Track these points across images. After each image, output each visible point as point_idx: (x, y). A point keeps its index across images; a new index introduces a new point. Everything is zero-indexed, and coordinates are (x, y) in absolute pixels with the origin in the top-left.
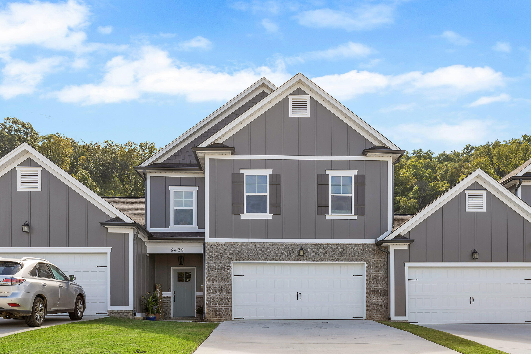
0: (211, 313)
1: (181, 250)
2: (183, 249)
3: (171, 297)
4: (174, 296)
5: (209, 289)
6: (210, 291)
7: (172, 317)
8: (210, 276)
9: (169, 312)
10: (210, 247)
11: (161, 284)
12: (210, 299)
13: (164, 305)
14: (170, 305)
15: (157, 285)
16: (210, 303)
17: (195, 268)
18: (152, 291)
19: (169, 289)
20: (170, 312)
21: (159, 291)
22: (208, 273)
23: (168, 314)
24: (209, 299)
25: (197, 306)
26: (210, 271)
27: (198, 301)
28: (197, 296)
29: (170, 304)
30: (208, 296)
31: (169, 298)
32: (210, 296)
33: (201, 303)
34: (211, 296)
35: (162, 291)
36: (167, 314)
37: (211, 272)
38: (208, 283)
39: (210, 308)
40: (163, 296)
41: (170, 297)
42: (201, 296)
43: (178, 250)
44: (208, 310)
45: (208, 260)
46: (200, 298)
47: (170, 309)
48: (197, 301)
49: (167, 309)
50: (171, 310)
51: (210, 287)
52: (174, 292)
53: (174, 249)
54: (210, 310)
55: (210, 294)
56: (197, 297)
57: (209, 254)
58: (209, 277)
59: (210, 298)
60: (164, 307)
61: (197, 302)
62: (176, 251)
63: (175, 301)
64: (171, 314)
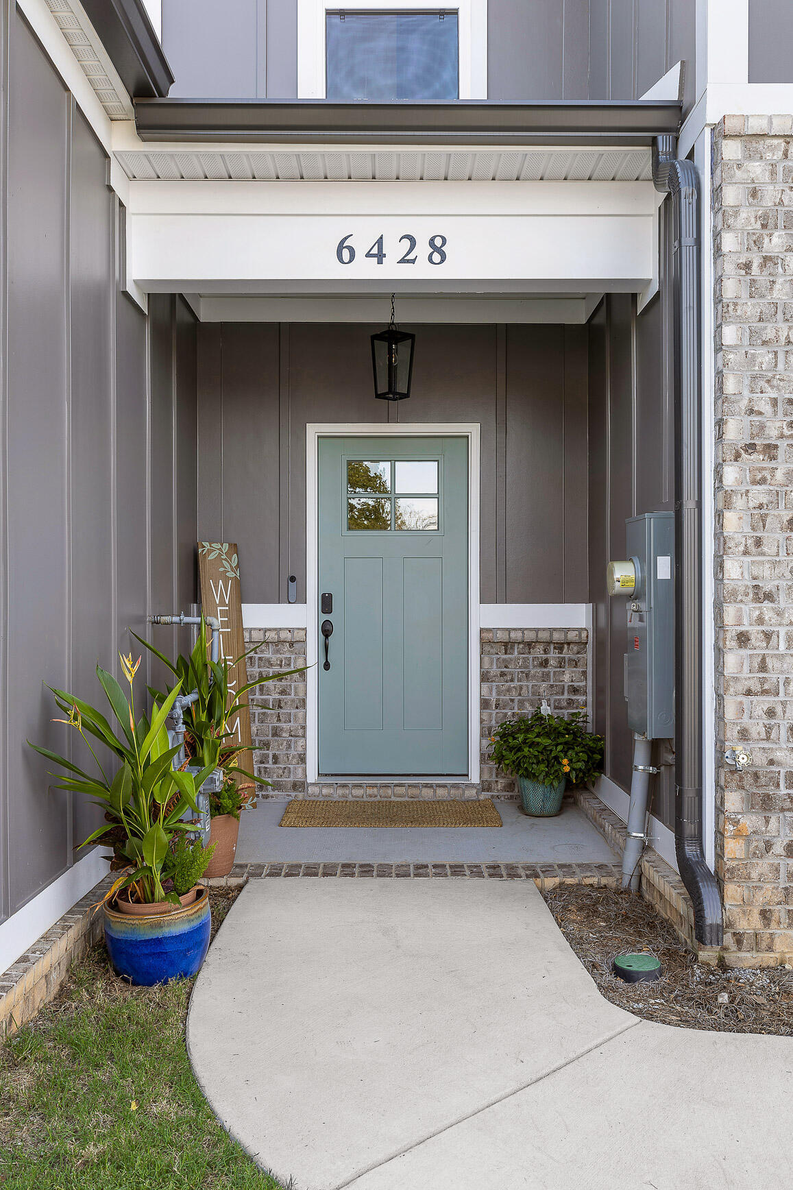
0: (777, 870)
1: (423, 250)
2: (438, 242)
3: (305, 641)
4: (326, 630)
5: (760, 620)
6: (768, 636)
7: (312, 777)
8: (763, 481)
9: (289, 747)
10: (773, 173)
11: (234, 548)
12: (769, 729)
13: (258, 696)
14: (301, 695)
15: (212, 552)
16: (771, 762)
17: (473, 430)
18: (175, 611)
19: (293, 579)
20: (301, 742)
21: (218, 592)
22: (751, 448)
23: (281, 758)
24: (757, 730)
25: (485, 704)
26: (762, 427)
27: (495, 670)
28: (482, 630)
29: (301, 685)
30: (749, 693)
31: (292, 644)
32: (765, 692)
33: (516, 684)
34: (782, 697)
35: (242, 594)
36: (275, 757)
37: (782, 436)
38: (746, 553)
39: (767, 822)
40: (251, 630)
41: (295, 643)
42: (513, 635)
43: (394, 250)
44: (748, 840)
45: (750, 308)
46: (506, 644)
47: (301, 721)
48: (486, 666)
49: (279, 720)
50: (304, 728)
51: (769, 597)
52: (326, 603)
53: (362, 245)
54: (769, 846)
55: (763, 667)
56: (489, 641)
57: (758, 243)
58: (759, 494)
59: (771, 713)
60: (258, 711)
61: (485, 677)
62: (380, 257)
63: (327, 666)
64: (302, 759)
